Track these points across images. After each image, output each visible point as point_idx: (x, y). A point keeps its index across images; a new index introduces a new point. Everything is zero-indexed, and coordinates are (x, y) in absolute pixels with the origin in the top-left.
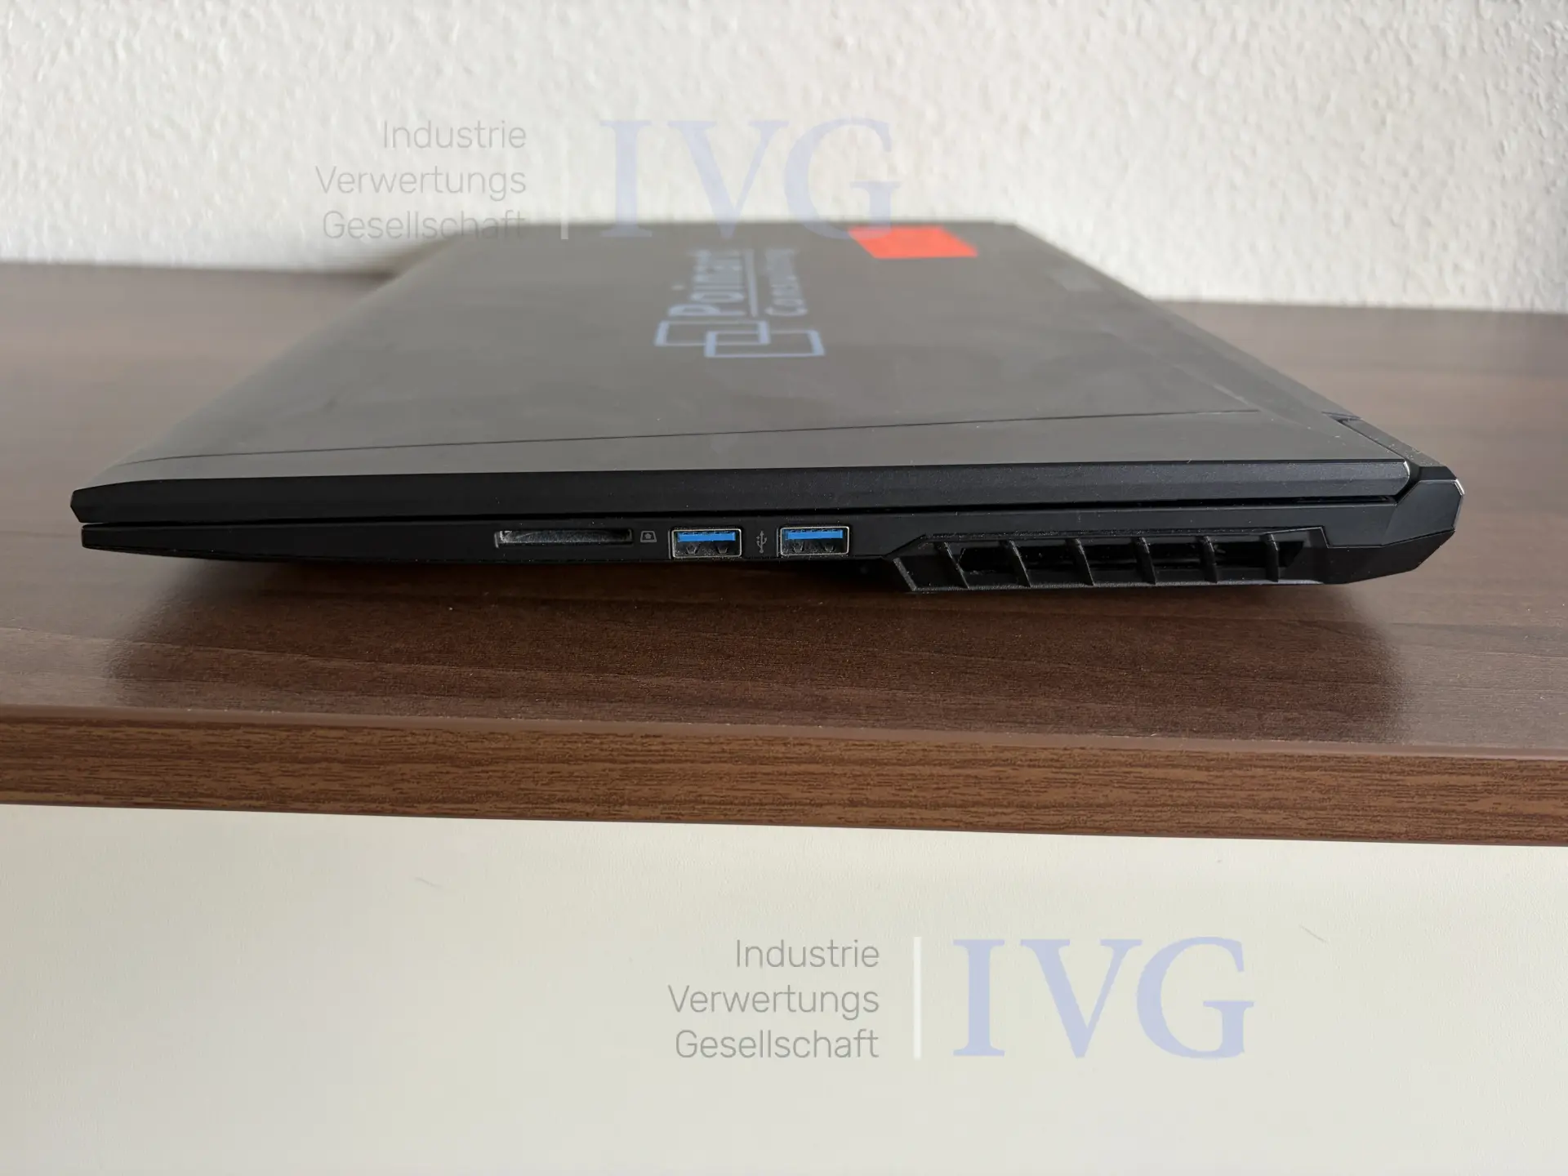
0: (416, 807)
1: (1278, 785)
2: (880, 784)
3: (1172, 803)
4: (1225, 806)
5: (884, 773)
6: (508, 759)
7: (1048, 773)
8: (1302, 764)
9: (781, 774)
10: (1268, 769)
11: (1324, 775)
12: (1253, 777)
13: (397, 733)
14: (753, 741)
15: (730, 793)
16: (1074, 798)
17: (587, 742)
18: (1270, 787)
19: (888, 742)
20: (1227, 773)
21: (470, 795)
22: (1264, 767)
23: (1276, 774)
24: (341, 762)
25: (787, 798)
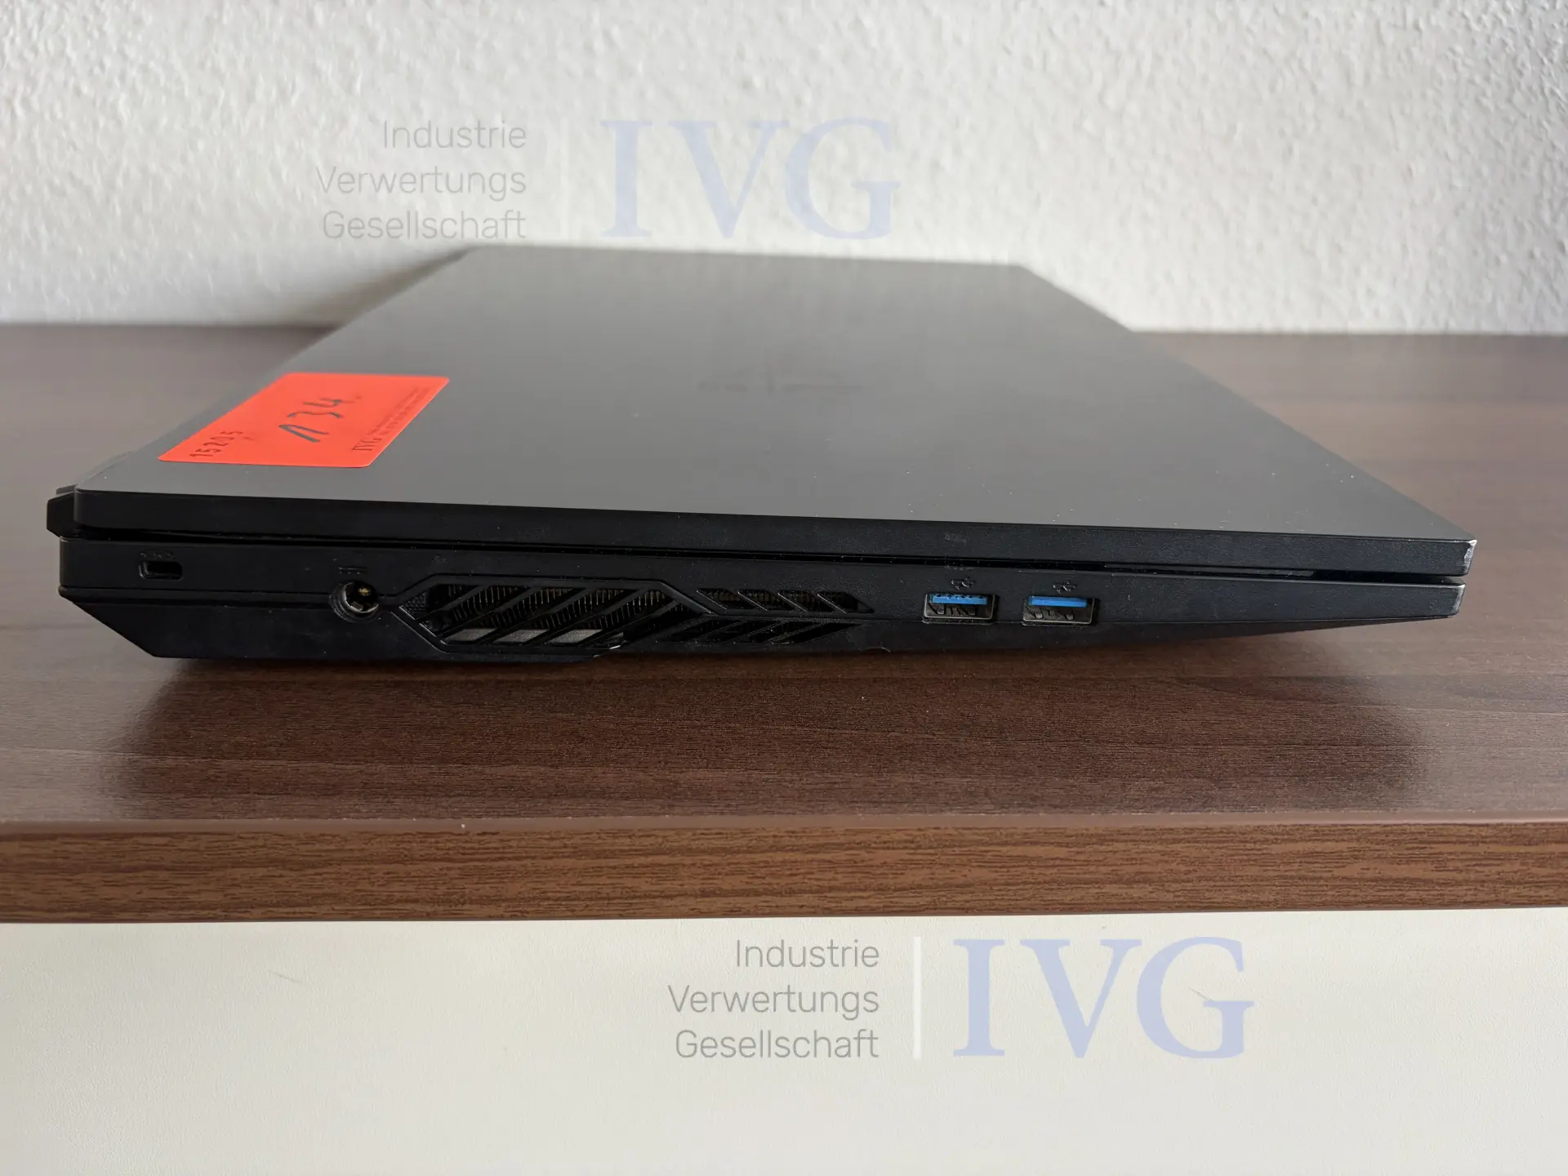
0: (249, 912)
1: (1141, 859)
3: (1033, 881)
5: (736, 861)
6: (342, 861)
7: (904, 854)
8: (1163, 837)
10: (1130, 844)
12: (1115, 852)
14: (594, 835)
16: (932, 879)
17: (421, 842)
18: (1134, 862)
20: (1087, 849)
22: (1125, 841)
23: (1138, 848)
24: (167, 869)
25: (636, 892)
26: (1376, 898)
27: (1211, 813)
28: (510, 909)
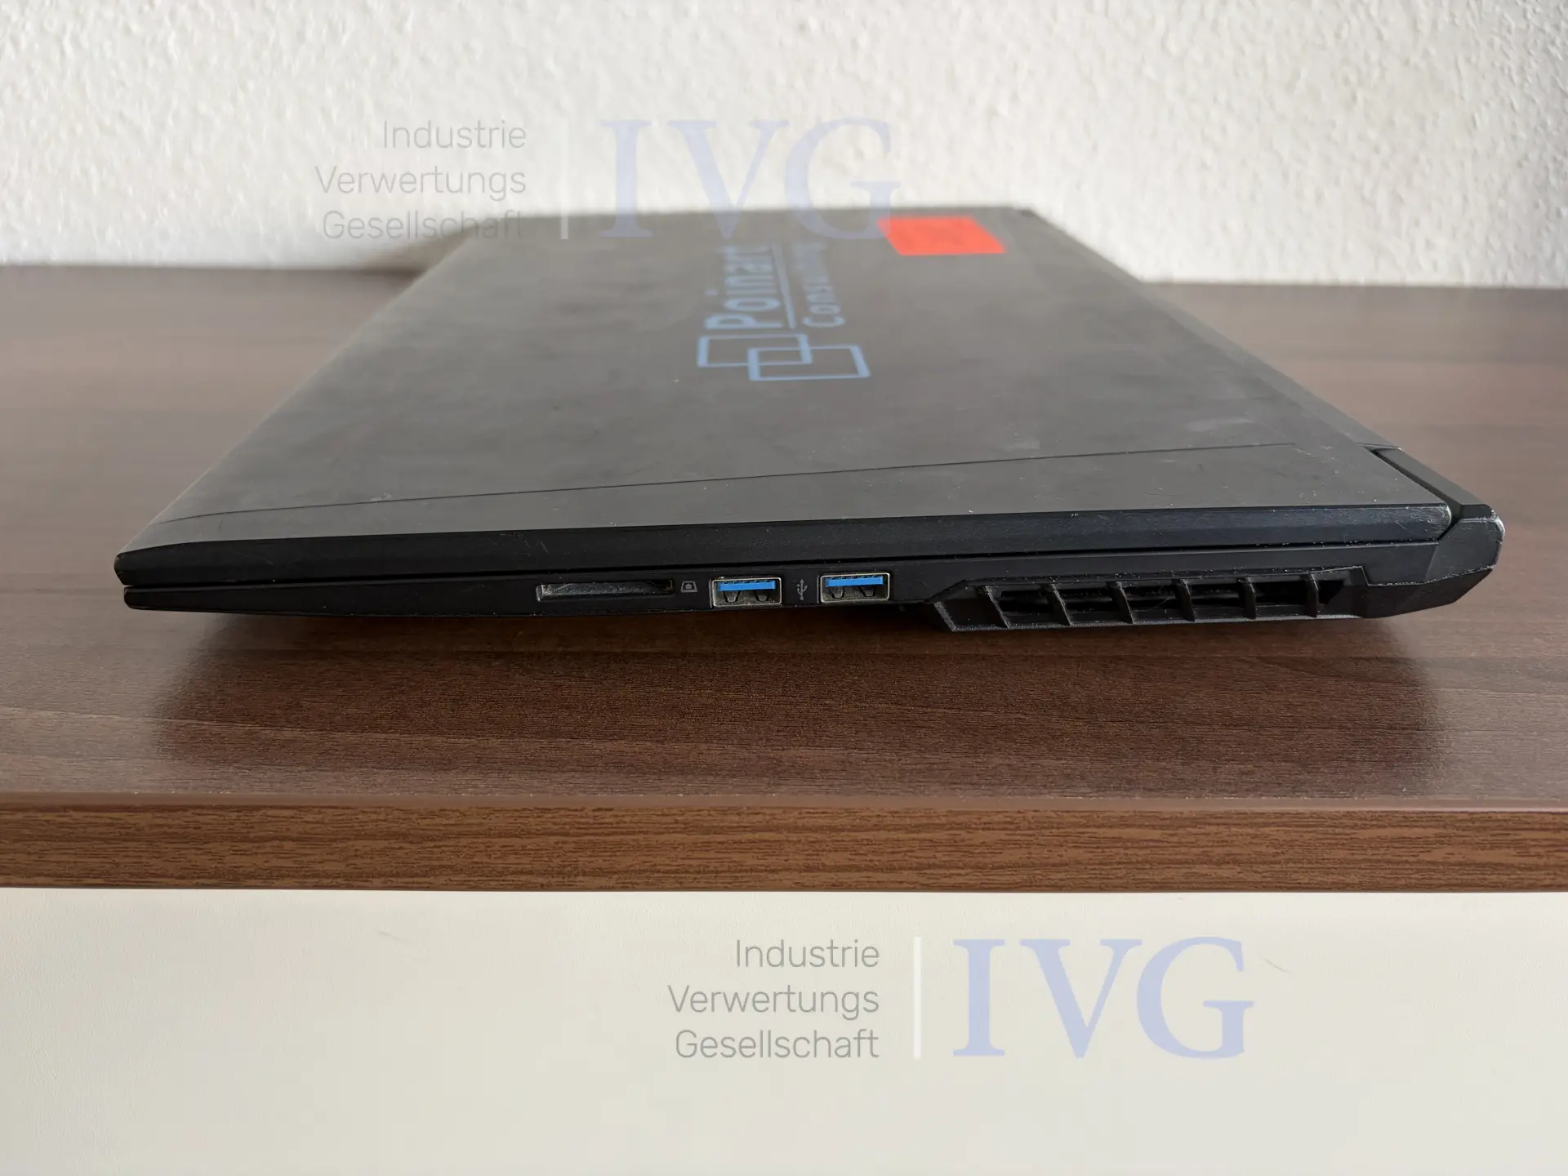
0: (369, 881)
1: (1232, 841)
2: (835, 850)
3: (1126, 861)
4: (1179, 862)
5: (840, 839)
6: (460, 835)
7: (1002, 835)
8: (1254, 821)
9: (735, 843)
10: (1222, 828)
11: (1277, 831)
12: (1208, 834)
13: (349, 811)
14: (705, 811)
15: (687, 862)
16: (1029, 858)
17: (539, 817)
18: (1225, 844)
19: (841, 809)
20: (1181, 831)
21: (424, 869)
22: (1218, 824)
23: (1230, 831)
24: (293, 840)
25: (742, 866)
26: (1459, 881)
27: (1302, 798)
28: (623, 881)
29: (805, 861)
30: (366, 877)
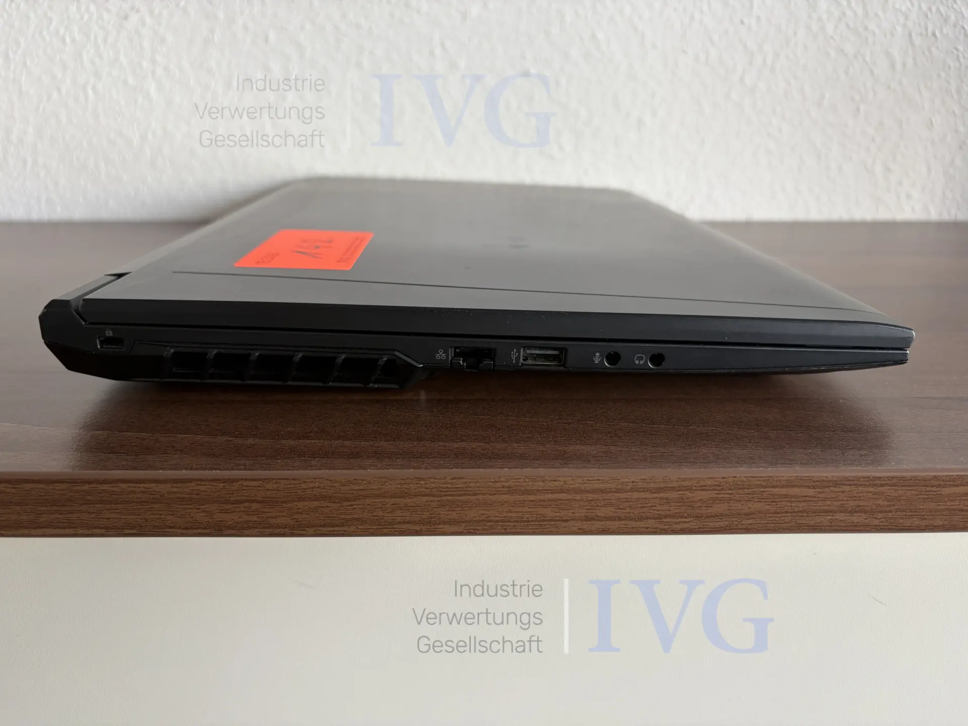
2: (605, 506)
11: (889, 489)
13: (295, 482)
19: (610, 477)
29: (585, 514)
30: (303, 527)
